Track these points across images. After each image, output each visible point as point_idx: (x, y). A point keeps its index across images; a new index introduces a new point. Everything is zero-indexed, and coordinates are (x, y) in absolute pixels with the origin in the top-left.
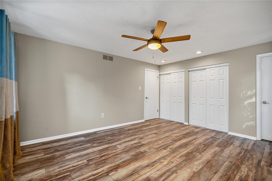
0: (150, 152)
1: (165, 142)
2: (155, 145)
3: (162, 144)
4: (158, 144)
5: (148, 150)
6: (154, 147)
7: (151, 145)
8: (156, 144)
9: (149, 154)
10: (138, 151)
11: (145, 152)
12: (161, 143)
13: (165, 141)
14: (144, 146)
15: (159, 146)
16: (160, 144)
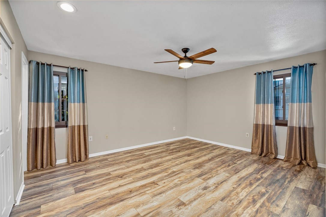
0: (189, 169)
1: (169, 181)
2: (183, 176)
3: (175, 177)
4: (180, 177)
5: (192, 170)
6: (185, 174)
7: (188, 176)
8: (182, 179)
9: (191, 167)
10: (201, 170)
11: (194, 169)
12: (175, 179)
13: (169, 183)
14: (197, 175)
15: (179, 175)
16: (177, 179)
